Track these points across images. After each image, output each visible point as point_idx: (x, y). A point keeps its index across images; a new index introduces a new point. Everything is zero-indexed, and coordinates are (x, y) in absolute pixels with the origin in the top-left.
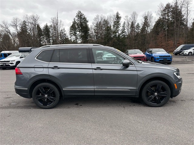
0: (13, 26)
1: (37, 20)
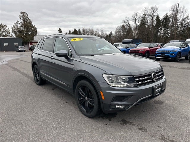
0: (133, 20)
1: (155, 11)
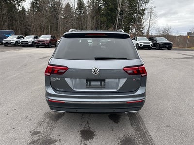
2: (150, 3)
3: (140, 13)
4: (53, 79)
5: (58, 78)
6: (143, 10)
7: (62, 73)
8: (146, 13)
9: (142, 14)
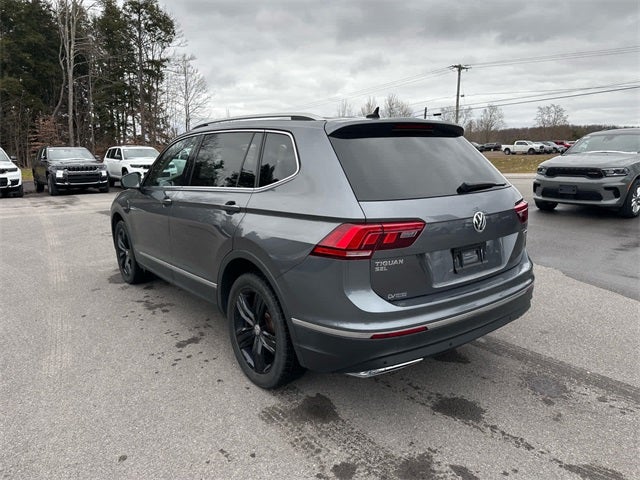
2: (174, 44)
3: (151, 73)
4: (382, 266)
5: (397, 258)
6: (159, 64)
7: (409, 241)
8: (168, 71)
9: (159, 77)
